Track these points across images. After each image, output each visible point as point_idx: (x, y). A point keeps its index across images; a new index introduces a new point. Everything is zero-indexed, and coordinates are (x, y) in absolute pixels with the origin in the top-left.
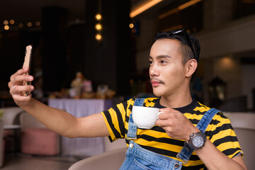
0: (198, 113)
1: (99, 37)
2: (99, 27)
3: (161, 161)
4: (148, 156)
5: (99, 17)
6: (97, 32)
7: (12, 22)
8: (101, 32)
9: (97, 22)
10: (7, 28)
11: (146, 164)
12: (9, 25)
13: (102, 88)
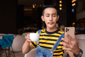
0: (60, 34)
1: (61, 9)
2: (61, 5)
3: (47, 51)
4: (42, 50)
5: (61, 2)
6: (60, 7)
7: (35, 5)
8: (62, 7)
9: (60, 4)
10: (34, 7)
11: (42, 52)
12: (34, 6)
13: (62, 26)
